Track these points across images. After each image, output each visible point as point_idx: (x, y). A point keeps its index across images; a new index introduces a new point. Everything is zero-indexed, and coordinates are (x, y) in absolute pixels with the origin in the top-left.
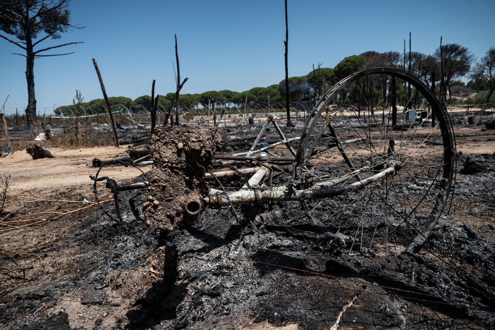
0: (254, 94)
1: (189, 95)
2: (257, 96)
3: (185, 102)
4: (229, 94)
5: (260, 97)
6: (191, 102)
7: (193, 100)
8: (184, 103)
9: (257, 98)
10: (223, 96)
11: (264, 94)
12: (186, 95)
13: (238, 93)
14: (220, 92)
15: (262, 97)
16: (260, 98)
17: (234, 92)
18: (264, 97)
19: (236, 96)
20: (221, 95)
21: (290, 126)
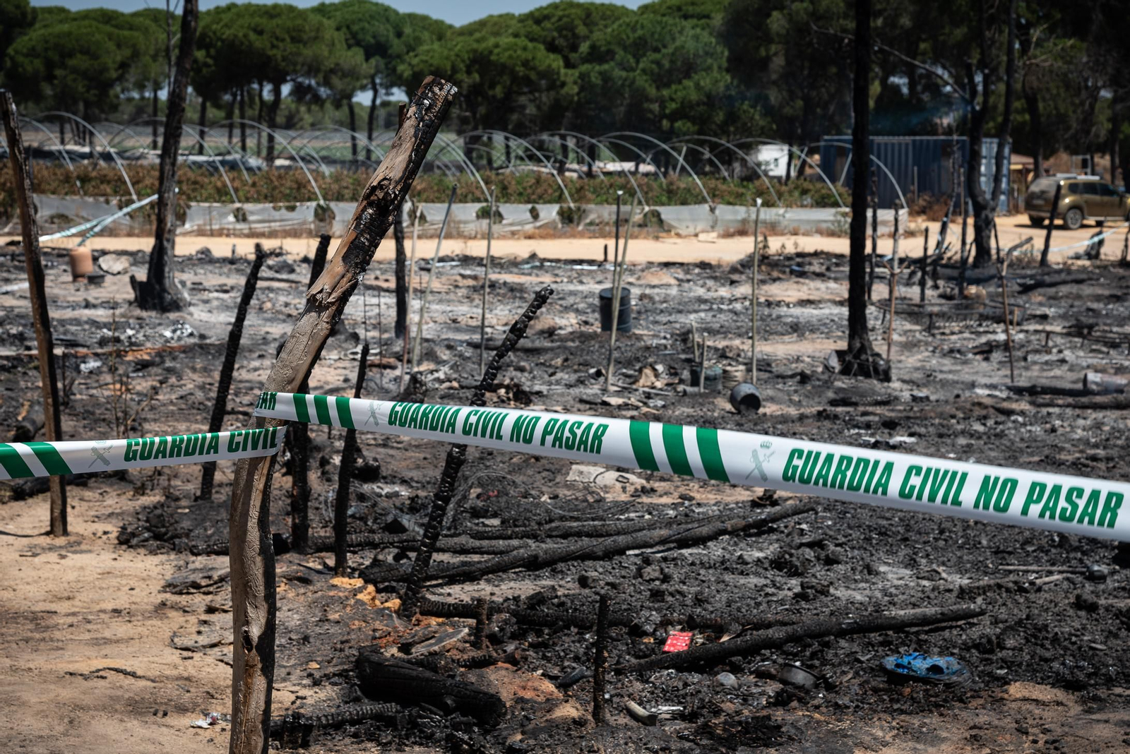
0: (552, 47)
1: (107, 17)
2: (569, 65)
3: (79, 61)
4: (385, 31)
5: (594, 71)
6: (124, 66)
7: (136, 54)
8: (75, 70)
9: (570, 77)
10: (340, 45)
11: (620, 54)
12: (86, 15)
13: (439, 30)
14: (321, 9)
15: (606, 77)
16: (595, 79)
17: (412, 17)
18: (618, 73)
19: (431, 51)
20: (329, 33)
21: (865, 371)
